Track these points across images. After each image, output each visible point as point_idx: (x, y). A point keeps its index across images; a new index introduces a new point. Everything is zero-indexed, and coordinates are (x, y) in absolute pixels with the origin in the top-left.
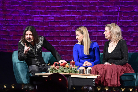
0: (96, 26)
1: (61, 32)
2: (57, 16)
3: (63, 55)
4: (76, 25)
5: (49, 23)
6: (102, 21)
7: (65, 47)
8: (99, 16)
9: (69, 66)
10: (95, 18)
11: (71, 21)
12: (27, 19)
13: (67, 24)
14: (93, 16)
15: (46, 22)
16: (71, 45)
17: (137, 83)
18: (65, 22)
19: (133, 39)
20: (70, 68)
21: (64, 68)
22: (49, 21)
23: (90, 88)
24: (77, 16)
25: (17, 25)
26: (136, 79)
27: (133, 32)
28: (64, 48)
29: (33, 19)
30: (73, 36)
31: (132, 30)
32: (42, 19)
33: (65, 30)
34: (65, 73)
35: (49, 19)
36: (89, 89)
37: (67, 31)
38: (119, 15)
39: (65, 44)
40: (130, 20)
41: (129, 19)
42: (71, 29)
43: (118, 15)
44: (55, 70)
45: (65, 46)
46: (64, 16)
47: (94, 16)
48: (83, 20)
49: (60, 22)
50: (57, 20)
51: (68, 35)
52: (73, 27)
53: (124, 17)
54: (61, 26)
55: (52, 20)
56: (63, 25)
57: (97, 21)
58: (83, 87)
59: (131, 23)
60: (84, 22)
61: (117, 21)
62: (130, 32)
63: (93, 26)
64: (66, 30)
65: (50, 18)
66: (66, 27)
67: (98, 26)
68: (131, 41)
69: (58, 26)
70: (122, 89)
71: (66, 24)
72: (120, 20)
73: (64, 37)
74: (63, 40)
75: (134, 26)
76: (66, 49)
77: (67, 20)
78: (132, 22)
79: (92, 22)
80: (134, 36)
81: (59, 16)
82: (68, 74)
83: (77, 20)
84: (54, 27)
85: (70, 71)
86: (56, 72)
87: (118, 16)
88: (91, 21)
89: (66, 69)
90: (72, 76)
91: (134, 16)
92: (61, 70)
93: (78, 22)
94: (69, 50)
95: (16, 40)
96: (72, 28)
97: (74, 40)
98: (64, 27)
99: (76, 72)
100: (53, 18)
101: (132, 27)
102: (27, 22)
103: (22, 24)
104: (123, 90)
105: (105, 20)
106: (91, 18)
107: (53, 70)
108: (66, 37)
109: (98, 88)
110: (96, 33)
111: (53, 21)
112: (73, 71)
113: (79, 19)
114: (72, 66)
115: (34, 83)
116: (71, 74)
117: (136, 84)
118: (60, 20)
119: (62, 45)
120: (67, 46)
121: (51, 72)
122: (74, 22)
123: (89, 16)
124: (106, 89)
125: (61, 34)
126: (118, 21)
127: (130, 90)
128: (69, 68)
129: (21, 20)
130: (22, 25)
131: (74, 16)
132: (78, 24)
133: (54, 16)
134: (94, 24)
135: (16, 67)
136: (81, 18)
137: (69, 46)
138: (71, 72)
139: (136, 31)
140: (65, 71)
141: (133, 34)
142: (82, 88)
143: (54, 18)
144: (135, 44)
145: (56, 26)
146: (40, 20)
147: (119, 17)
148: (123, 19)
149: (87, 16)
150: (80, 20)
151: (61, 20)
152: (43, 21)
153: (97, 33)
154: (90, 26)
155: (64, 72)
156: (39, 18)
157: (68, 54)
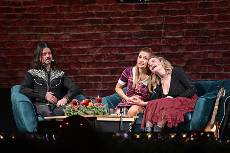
0: (131, 46)
1: (80, 56)
2: (74, 33)
3: (85, 90)
4: (102, 46)
5: (63, 44)
6: (140, 39)
7: (87, 78)
8: (135, 32)
9: (94, 104)
10: (130, 35)
11: (95, 40)
12: (30, 39)
13: (89, 44)
14: (125, 32)
15: (58, 43)
16: (95, 75)
17: (193, 126)
18: (86, 42)
19: (185, 64)
20: (95, 108)
21: (87, 108)
22: (63, 41)
23: (126, 135)
24: (103, 33)
25: (16, 48)
26: (191, 120)
27: (184, 53)
28: (85, 80)
29: (39, 38)
30: (99, 61)
31: (183, 50)
32: (52, 39)
33: (86, 53)
34: (88, 114)
35: (63, 39)
36: (123, 136)
37: (90, 54)
38: (164, 29)
39: (87, 74)
40: (180, 36)
41: (178, 35)
42: (95, 51)
43: (162, 29)
44: (74, 110)
45: (87, 76)
46: (84, 33)
47: (128, 32)
48: (112, 38)
49: (79, 42)
50: (74, 40)
51: (91, 61)
52: (97, 48)
53: (171, 32)
54: (81, 47)
55: (67, 39)
56: (84, 46)
57: (132, 39)
58: (115, 134)
59: (181, 40)
60: (113, 41)
61: (160, 39)
62: (180, 53)
63: (126, 46)
64: (88, 53)
65: (63, 37)
66: (88, 49)
67: (134, 46)
68: (183, 66)
69: (76, 48)
70: (171, 134)
71: (87, 45)
72: (166, 37)
73: (84, 63)
74: (84, 69)
75: (186, 44)
76: (88, 80)
77: (89, 39)
78: (183, 39)
79: (124, 41)
80: (186, 60)
81: (77, 34)
82: (92, 116)
83: (102, 39)
84: (70, 49)
85: (96, 112)
86: (76, 114)
87: (163, 31)
88: (123, 39)
89: (89, 109)
90: (99, 119)
91: (185, 30)
92: (82, 110)
93: (105, 41)
94: (93, 82)
95: (16, 70)
96: (97, 50)
97: (99, 68)
98: (84, 49)
99: (104, 113)
100: (68, 37)
101: (183, 45)
102: (30, 43)
103: (24, 47)
104: (172, 136)
105: (144, 38)
106: (124, 36)
107: (70, 111)
108: (88, 63)
109: (136, 134)
110: (131, 56)
111: (69, 40)
112: (100, 112)
113: (106, 37)
114: (97, 104)
115: (45, 130)
116: (96, 116)
117: (191, 128)
118: (78, 40)
119: (83, 75)
120: (90, 76)
121: (67, 114)
122: (100, 42)
123: (121, 31)
124: (147, 136)
125: (81, 60)
126: (163, 38)
127: (182, 136)
128: (93, 108)
129: (22, 41)
130: (24, 49)
131: (99, 33)
132: (105, 45)
133: (69, 34)
134: (128, 43)
135: (17, 109)
136: (109, 35)
137: (92, 76)
138: (97, 114)
139: (189, 52)
140: (88, 112)
141: (186, 56)
142: (113, 135)
143: (70, 36)
144: (189, 71)
145: (73, 48)
146: (49, 41)
147: (164, 33)
148: (170, 35)
149: (117, 32)
150: (108, 39)
151: (80, 40)
152: (54, 41)
153: (133, 57)
154: (123, 46)
155: (86, 113)
156: (47, 38)
157: (91, 88)
